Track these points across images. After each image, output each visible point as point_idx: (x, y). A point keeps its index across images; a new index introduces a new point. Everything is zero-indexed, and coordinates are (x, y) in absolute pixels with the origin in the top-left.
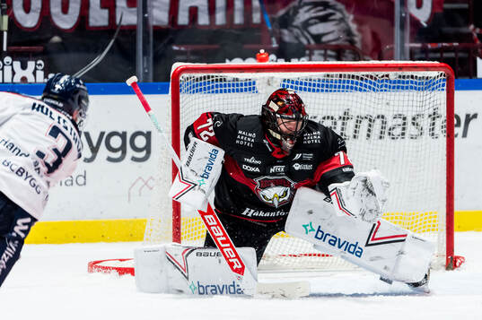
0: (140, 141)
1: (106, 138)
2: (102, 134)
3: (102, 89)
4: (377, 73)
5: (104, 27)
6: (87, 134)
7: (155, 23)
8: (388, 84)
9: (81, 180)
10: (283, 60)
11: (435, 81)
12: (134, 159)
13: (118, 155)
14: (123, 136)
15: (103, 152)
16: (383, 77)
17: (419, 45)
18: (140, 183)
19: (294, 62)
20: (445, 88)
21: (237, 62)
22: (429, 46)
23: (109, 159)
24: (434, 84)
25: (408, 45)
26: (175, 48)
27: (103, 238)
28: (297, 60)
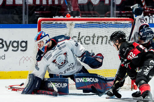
0: (24, 44)
1: (12, 43)
2: (11, 42)
3: (11, 26)
4: (108, 22)
5: (11, 5)
6: (5, 42)
7: (29, 4)
8: (112, 26)
9: (3, 58)
10: (73, 17)
11: (128, 25)
12: (21, 50)
13: (16, 49)
14: (18, 42)
15: (11, 48)
16: (110, 23)
17: (119, 12)
18: (24, 59)
19: (76, 18)
20: (131, 27)
21: (57, 17)
22: (122, 12)
23: (13, 50)
24: (127, 26)
25: (115, 12)
26: (35, 12)
27: (11, 77)
28: (77, 17)
